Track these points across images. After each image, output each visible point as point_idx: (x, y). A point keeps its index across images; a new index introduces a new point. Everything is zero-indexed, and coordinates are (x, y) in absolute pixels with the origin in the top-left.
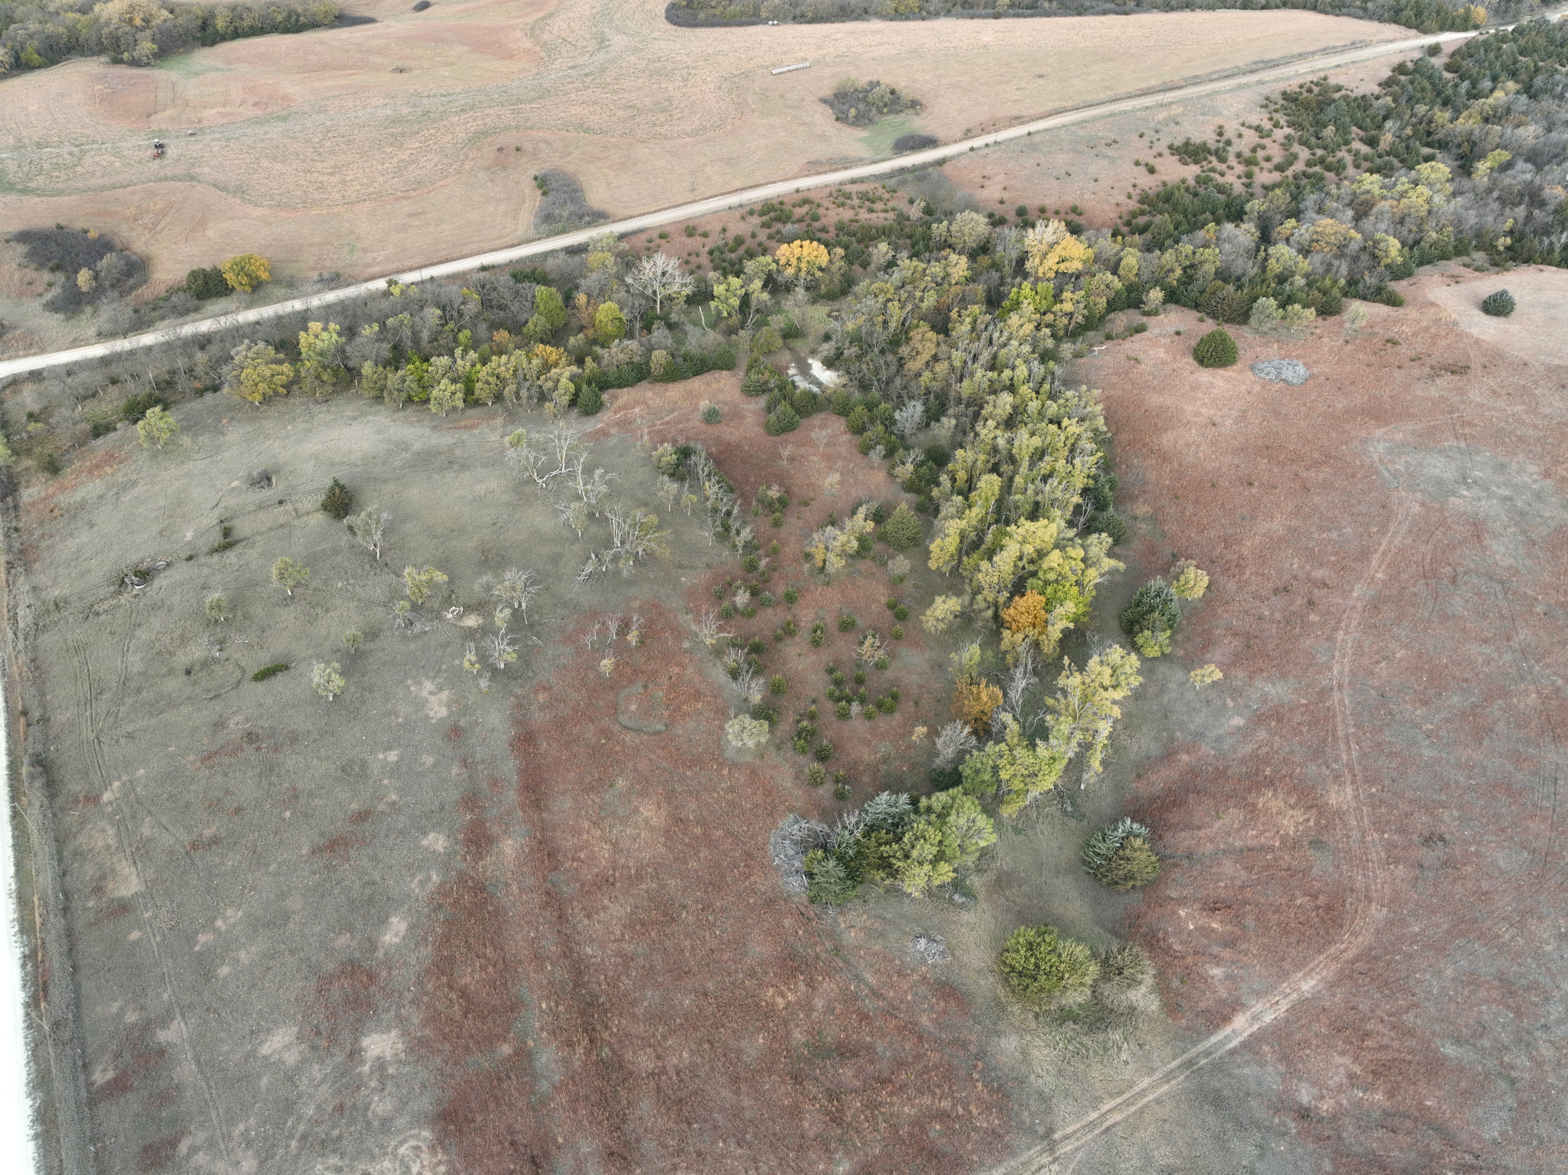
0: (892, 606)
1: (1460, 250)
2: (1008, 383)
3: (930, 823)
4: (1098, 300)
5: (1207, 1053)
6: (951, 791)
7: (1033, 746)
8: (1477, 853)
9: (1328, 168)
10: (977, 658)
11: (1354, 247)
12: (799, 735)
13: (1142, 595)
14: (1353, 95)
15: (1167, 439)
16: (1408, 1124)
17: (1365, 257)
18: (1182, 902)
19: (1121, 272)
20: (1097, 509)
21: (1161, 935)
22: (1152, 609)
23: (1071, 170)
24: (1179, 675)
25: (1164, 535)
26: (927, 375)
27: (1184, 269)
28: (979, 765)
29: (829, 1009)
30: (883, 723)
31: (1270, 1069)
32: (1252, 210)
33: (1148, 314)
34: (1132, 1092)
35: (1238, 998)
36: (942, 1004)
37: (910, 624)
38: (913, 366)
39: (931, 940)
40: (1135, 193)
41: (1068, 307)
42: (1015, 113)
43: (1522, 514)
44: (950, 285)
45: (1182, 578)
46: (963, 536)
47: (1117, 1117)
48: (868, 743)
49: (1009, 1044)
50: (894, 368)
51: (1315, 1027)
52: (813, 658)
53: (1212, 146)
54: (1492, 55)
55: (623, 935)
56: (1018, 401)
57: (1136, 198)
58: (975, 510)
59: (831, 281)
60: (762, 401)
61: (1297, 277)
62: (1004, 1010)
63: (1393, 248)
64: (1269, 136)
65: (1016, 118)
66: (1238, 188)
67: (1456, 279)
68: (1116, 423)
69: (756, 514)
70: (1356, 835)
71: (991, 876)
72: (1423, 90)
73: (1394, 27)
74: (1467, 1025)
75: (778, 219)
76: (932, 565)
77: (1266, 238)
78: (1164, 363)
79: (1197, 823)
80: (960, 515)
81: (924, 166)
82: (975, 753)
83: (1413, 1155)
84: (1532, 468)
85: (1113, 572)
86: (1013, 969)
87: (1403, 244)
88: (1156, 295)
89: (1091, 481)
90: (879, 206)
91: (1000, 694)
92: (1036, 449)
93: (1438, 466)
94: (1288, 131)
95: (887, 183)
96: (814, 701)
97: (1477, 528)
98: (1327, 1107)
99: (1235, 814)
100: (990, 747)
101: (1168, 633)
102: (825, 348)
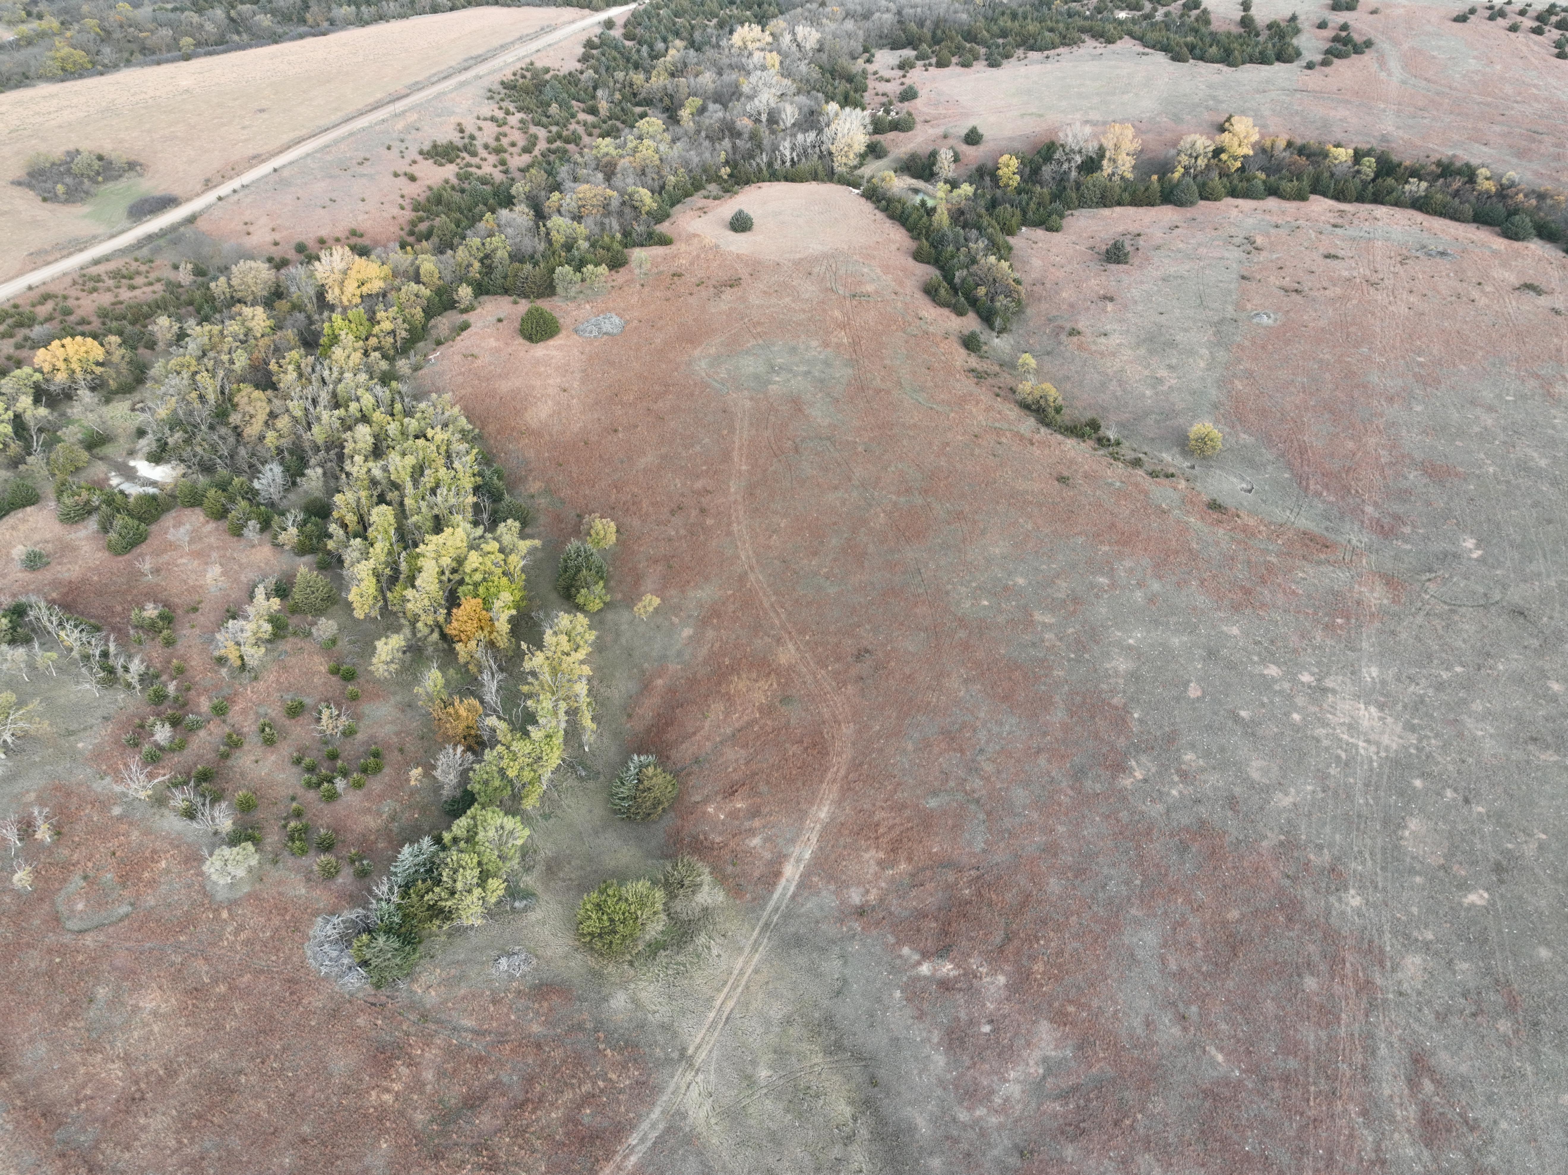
0: (335, 671)
1: (697, 186)
2: (359, 415)
3: (461, 851)
4: (413, 311)
5: (776, 910)
6: (469, 812)
7: (526, 734)
8: (893, 650)
9: (567, 141)
10: (441, 681)
11: (615, 204)
12: (292, 839)
13: (565, 561)
14: (561, 74)
15: (530, 417)
16: (928, 873)
17: (627, 210)
18: (706, 800)
19: (424, 279)
20: (494, 501)
21: (701, 837)
22: (578, 570)
23: (334, 196)
24: (625, 616)
25: (562, 501)
26: (271, 436)
27: (481, 261)
28: (485, 776)
29: (441, 1074)
30: (376, 784)
31: (824, 893)
32: (519, 194)
33: (465, 311)
34: (734, 976)
35: (780, 853)
36: (545, 1004)
37: (362, 680)
38: (252, 431)
39: (510, 955)
40: (406, 203)
41: (387, 326)
42: (251, 152)
43: (822, 381)
44: (256, 339)
45: (592, 532)
46: (377, 575)
47: (731, 1004)
48: (369, 811)
49: (619, 1001)
50: (232, 440)
51: (842, 841)
52: (273, 758)
53: (460, 143)
54: (655, 21)
56: (376, 428)
57: (409, 207)
58: (378, 546)
59: (118, 373)
60: (92, 524)
61: (580, 242)
62: (601, 976)
63: (645, 197)
64: (505, 124)
65: (254, 158)
66: (498, 176)
67: (703, 210)
68: (479, 418)
69: (140, 642)
70: (809, 679)
71: (540, 868)
72: (615, 59)
73: (569, 9)
74: (936, 779)
75: (20, 325)
76: (359, 614)
77: (540, 215)
78: (498, 350)
79: (692, 730)
80: (365, 555)
81: (174, 228)
82: (477, 766)
83: (940, 894)
84: (814, 343)
85: (532, 551)
86: (592, 934)
87: (653, 192)
88: (465, 292)
89: (478, 479)
90: (139, 280)
91: (476, 703)
92: (413, 467)
93: (750, 365)
94: (520, 115)
95: (138, 254)
96: (293, 799)
97: (796, 403)
98: (872, 897)
99: (717, 708)
100: (489, 755)
101: (601, 583)
102: (143, 445)
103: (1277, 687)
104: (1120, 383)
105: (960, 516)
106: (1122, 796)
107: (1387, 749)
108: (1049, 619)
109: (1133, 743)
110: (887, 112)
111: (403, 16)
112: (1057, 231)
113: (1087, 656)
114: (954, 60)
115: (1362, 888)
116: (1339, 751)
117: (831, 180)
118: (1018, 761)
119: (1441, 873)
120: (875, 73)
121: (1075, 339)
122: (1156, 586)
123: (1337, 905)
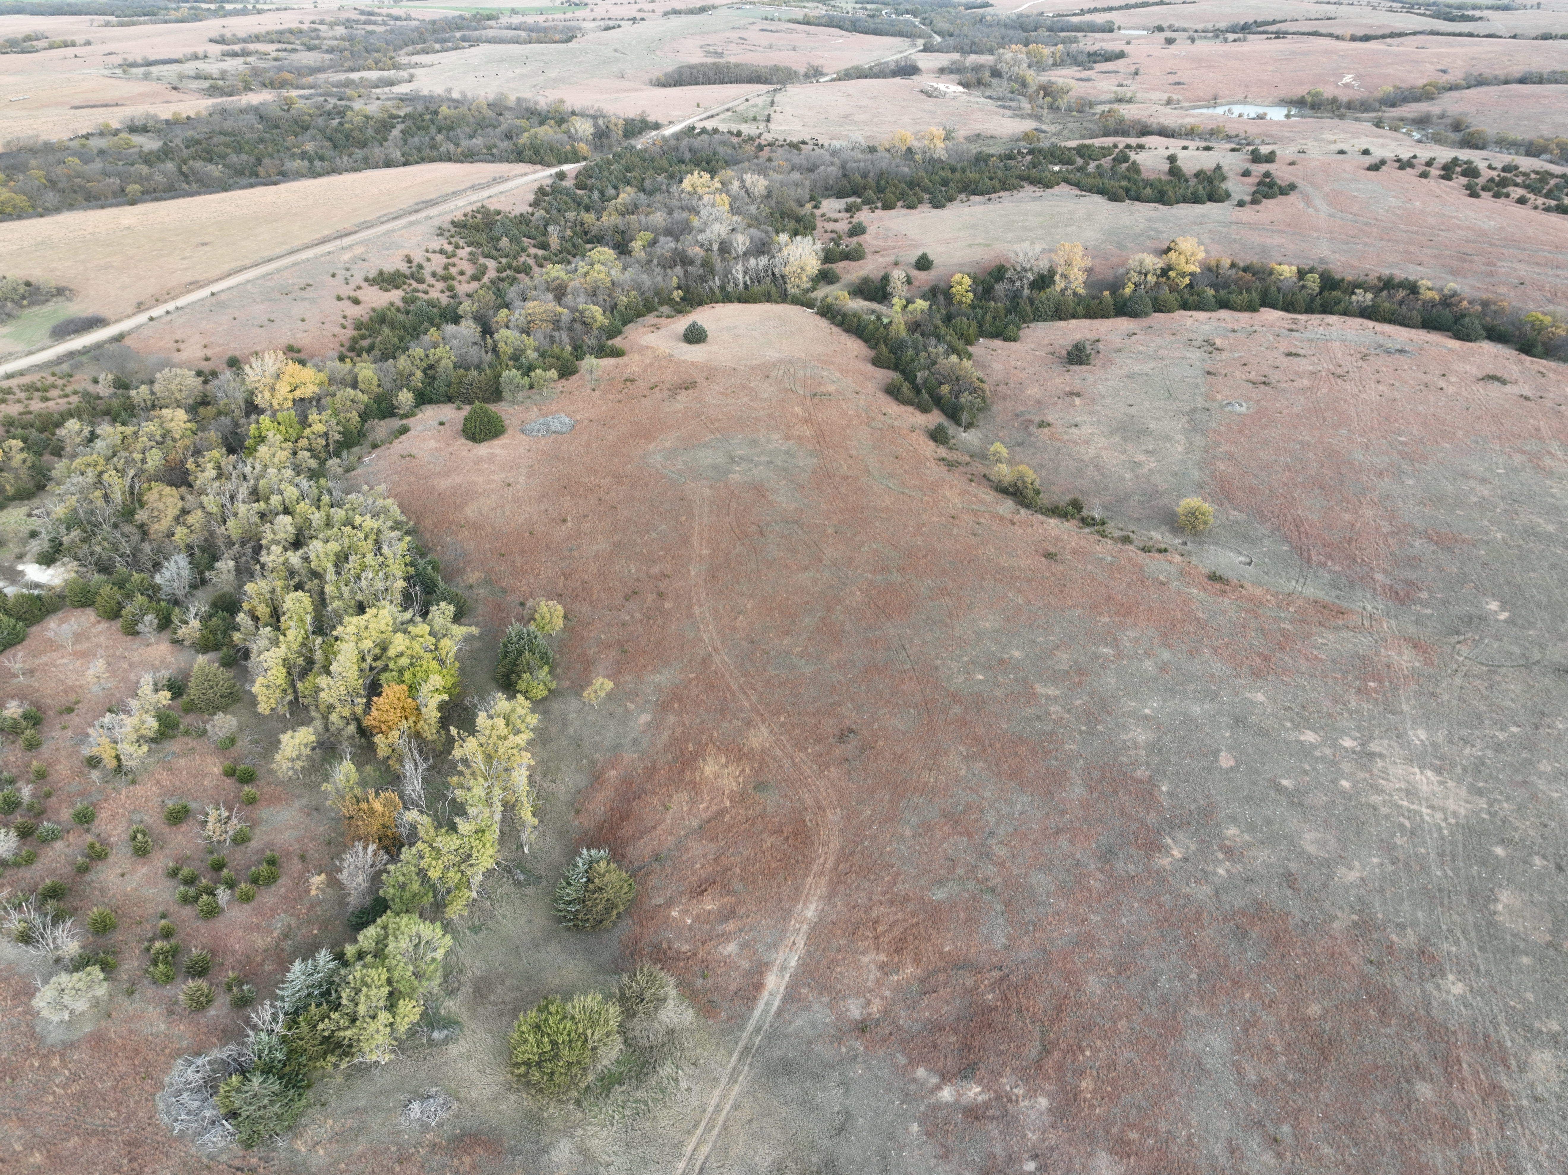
0: (230, 773)
1: (649, 308)
2: (281, 508)
3: (365, 966)
4: (349, 415)
5: (758, 1030)
6: (379, 921)
7: (453, 828)
8: (881, 728)
9: (518, 271)
10: (354, 776)
11: (565, 319)
12: (155, 963)
13: (505, 646)
14: (512, 216)
15: (471, 511)
16: (942, 977)
17: (578, 327)
18: (670, 903)
19: (361, 385)
20: (428, 593)
21: (665, 946)
22: (520, 653)
23: (272, 317)
24: (574, 704)
25: (504, 590)
26: (181, 532)
27: (424, 371)
28: (401, 879)
30: (268, 897)
31: (816, 1007)
32: (465, 311)
33: (406, 416)
34: (708, 1115)
35: (760, 960)
36: (467, 1159)
37: (262, 783)
38: (158, 527)
39: (424, 1098)
40: (348, 323)
41: (319, 428)
42: (189, 279)
43: (785, 470)
44: (174, 440)
45: (537, 616)
46: (286, 663)
47: (705, 1150)
48: (257, 927)
49: (563, 1153)
50: (136, 538)
51: (834, 944)
52: (144, 870)
53: (407, 272)
54: (606, 173)
56: (299, 519)
57: (350, 327)
58: (291, 633)
59: (17, 477)
61: (529, 352)
62: (540, 1121)
63: (596, 313)
64: (454, 255)
65: (191, 283)
66: (444, 299)
67: (656, 327)
68: (415, 513)
70: (786, 762)
71: (467, 990)
72: (566, 203)
73: (522, 165)
74: (941, 867)
76: (263, 708)
77: (487, 330)
78: (438, 450)
79: (650, 824)
80: (276, 643)
81: (99, 346)
82: (391, 867)
83: (958, 1000)
84: (775, 437)
85: (468, 639)
86: (528, 1064)
87: (604, 310)
88: (405, 398)
90: (54, 393)
91: (395, 797)
92: (337, 555)
93: (708, 457)
94: (468, 249)
95: (57, 369)
96: (164, 916)
97: (759, 490)
98: (876, 1007)
99: (680, 798)
100: (406, 854)
101: (546, 669)
102: (35, 546)
103: (1318, 754)
104: (1097, 468)
105: (944, 591)
106: (1161, 877)
107: (1455, 814)
108: (1052, 691)
109: (1165, 819)
110: (838, 245)
111: (355, 170)
112: (1015, 340)
113: (1100, 728)
114: (899, 204)
115: (1461, 973)
116: (1401, 819)
117: (784, 301)
118: (1035, 843)
119: (1551, 952)
120: (823, 215)
121: (1046, 430)
122: (1166, 655)
123: (1435, 993)
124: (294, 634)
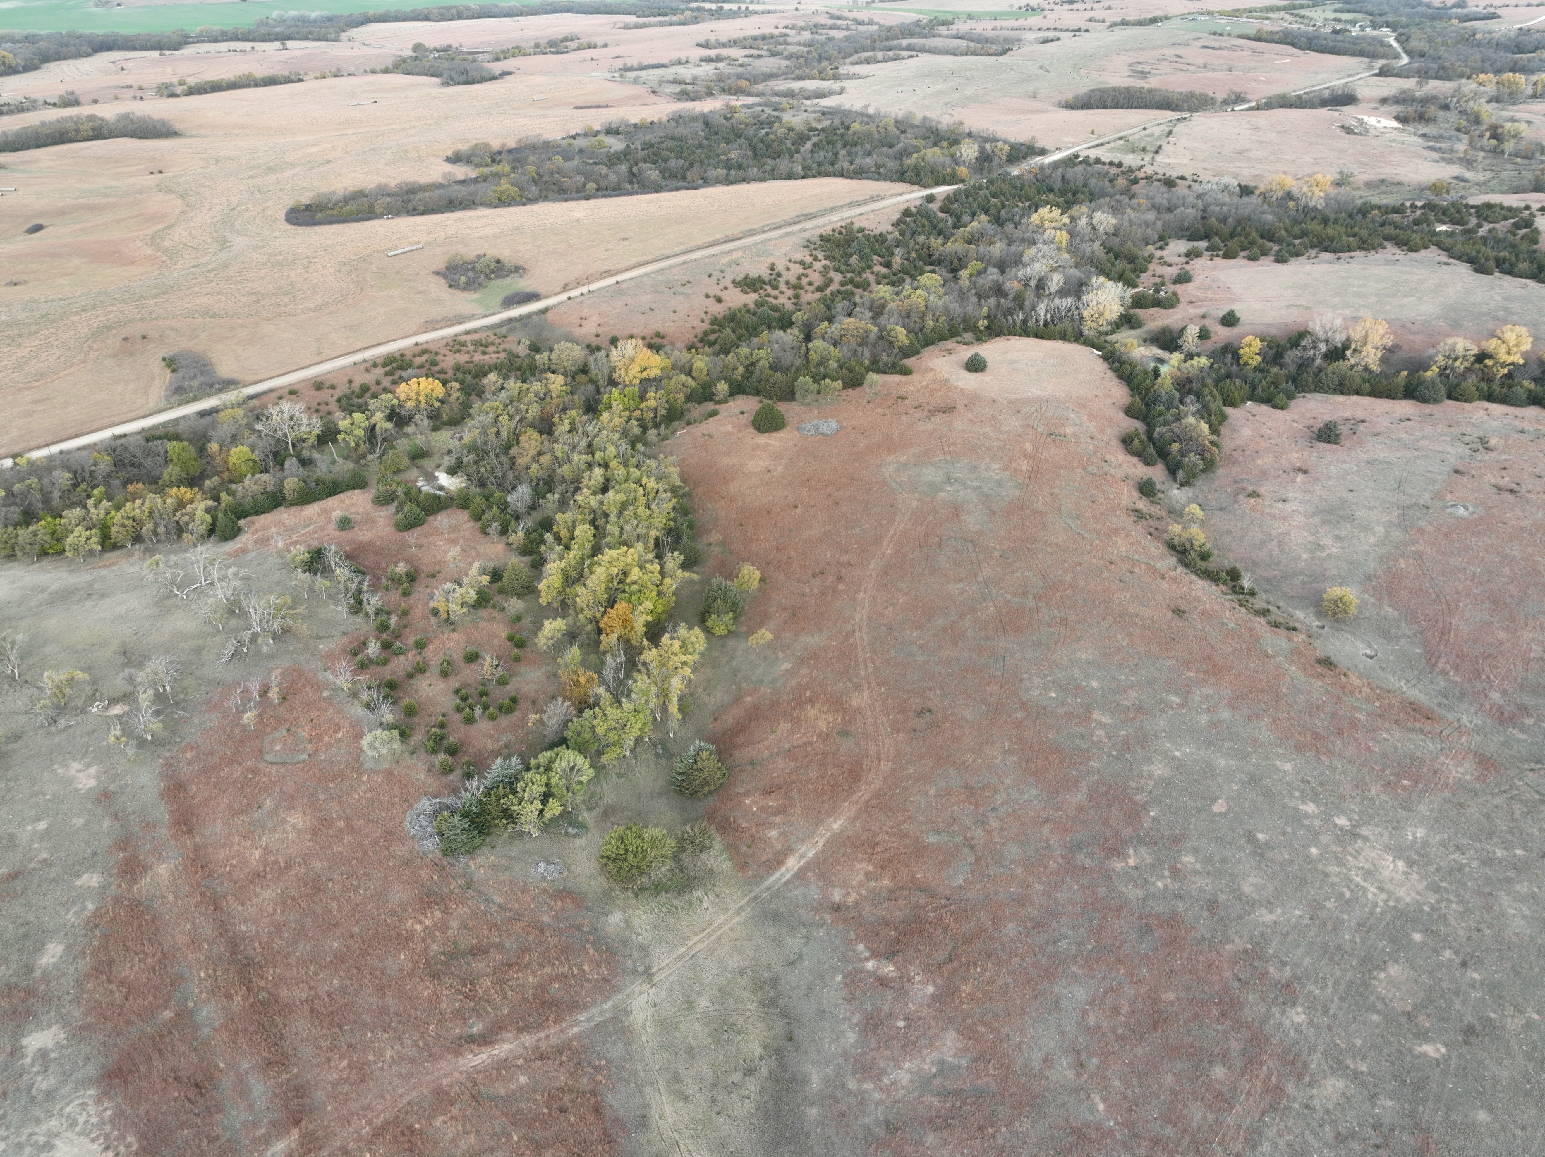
0: (510, 639)
1: (952, 333)
2: (601, 462)
3: (537, 773)
4: (677, 396)
5: (768, 889)
6: (555, 749)
7: (620, 704)
8: (952, 714)
9: (857, 286)
10: (578, 657)
11: (873, 336)
12: (430, 740)
13: (708, 592)
14: (873, 233)
15: (733, 487)
16: (905, 892)
17: (882, 343)
18: (747, 794)
19: (694, 374)
21: (731, 820)
22: (716, 600)
23: (653, 306)
24: (742, 644)
25: (731, 552)
26: (534, 466)
27: (747, 367)
28: (579, 729)
29: (464, 926)
30: (505, 721)
31: (812, 887)
32: (797, 320)
33: (719, 402)
34: (712, 927)
35: (789, 846)
36: (560, 903)
37: (527, 649)
38: (521, 461)
39: (549, 863)
40: (707, 319)
41: (652, 403)
42: (605, 268)
43: (987, 496)
44: (551, 398)
45: (738, 575)
46: (564, 573)
47: (701, 946)
48: (491, 737)
49: (616, 918)
50: (507, 466)
51: (842, 850)
52: (442, 685)
53: (767, 278)
54: (971, 199)
55: (275, 910)
56: (609, 473)
57: (707, 321)
59: (452, 409)
60: (392, 508)
61: (831, 362)
62: (610, 897)
63: (901, 334)
64: (810, 267)
65: (606, 272)
66: (788, 306)
67: (950, 352)
68: (691, 481)
69: (387, 589)
71: (599, 810)
72: (923, 226)
73: (902, 185)
74: (943, 821)
75: (401, 368)
76: (543, 601)
77: (807, 337)
78: (730, 434)
79: (757, 739)
80: (561, 558)
81: (529, 316)
82: (575, 719)
83: (908, 911)
84: (995, 466)
85: (687, 581)
86: (610, 859)
87: (909, 332)
88: (722, 387)
89: (672, 523)
90: (492, 349)
91: (595, 676)
92: (622, 503)
93: (930, 474)
94: (824, 262)
95: (498, 331)
96: (444, 715)
97: (956, 510)
98: (852, 899)
99: (784, 727)
100: (587, 713)
101: (731, 615)
102: (448, 461)
103: (1307, 822)
104: (1280, 544)
105: (1064, 622)
106: (1108, 876)
107: (1398, 900)
108: (1106, 719)
109: (1139, 836)
110: (1157, 291)
111: (762, 180)
112: (1282, 408)
113: (1128, 756)
114: (1242, 254)
115: (1310, 1009)
116: (1345, 890)
117: (1076, 341)
118: (1023, 824)
119: (1403, 1020)
120: (1161, 258)
121: (1252, 501)
122: (1226, 714)
123: (1278, 1016)
124: (573, 554)
